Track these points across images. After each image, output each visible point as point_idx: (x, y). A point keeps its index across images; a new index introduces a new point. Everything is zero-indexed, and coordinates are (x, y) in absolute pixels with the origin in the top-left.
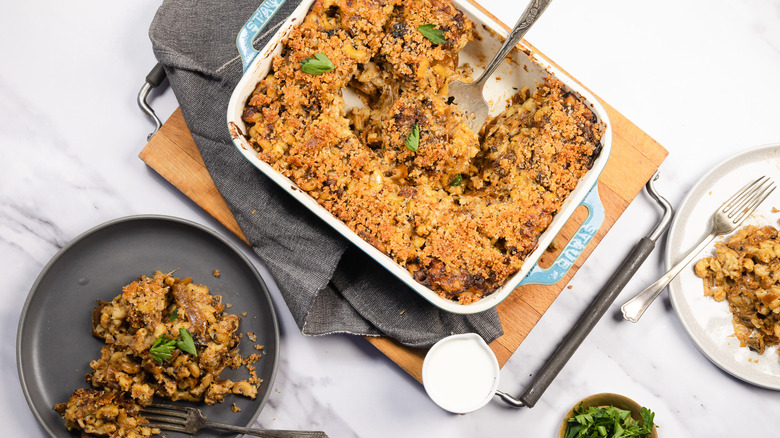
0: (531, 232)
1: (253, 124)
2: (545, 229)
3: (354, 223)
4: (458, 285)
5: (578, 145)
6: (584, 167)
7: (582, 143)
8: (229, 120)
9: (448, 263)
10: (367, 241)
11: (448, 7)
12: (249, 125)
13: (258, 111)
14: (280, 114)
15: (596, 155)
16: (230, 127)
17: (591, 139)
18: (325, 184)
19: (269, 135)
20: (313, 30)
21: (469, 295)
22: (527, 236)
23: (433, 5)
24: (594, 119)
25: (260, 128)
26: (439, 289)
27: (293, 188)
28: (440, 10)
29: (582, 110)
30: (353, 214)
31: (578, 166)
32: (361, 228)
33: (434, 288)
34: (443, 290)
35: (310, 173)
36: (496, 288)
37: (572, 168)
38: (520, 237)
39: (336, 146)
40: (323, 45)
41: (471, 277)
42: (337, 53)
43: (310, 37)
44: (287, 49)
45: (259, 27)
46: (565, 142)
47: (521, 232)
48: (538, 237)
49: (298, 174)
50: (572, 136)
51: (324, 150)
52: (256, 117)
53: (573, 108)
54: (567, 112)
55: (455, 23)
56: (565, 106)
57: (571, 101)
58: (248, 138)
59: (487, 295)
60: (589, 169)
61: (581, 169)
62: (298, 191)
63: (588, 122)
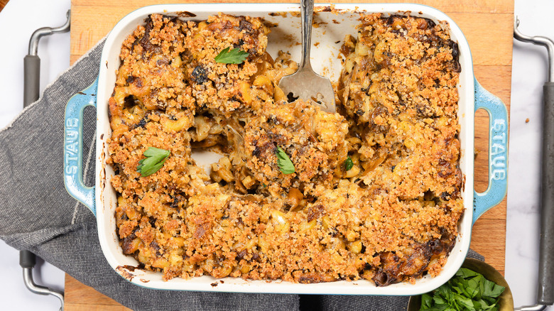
0: (450, 168)
1: (137, 252)
2: (459, 156)
3: (289, 274)
4: (418, 262)
5: (433, 58)
6: (453, 74)
7: (436, 53)
8: (114, 266)
9: (397, 249)
10: (312, 282)
11: (228, 22)
12: (135, 254)
13: (133, 239)
14: (153, 226)
15: (456, 56)
16: (120, 273)
17: (441, 43)
18: (238, 259)
19: (158, 253)
20: (125, 133)
21: (434, 263)
22: (449, 175)
23: (213, 31)
24: (431, 24)
25: (146, 254)
26: (404, 278)
27: (214, 285)
28: (222, 30)
29: (414, 23)
30: (282, 267)
31: (447, 76)
32: (298, 275)
33: (399, 280)
34: (409, 276)
35: (219, 259)
36: (454, 240)
37: (443, 82)
38: (442, 180)
39: (223, 218)
40: (144, 139)
41: (426, 246)
42: (162, 138)
43: (127, 141)
44: (117, 168)
45: (77, 165)
46: (420, 63)
47: (441, 175)
48: (457, 166)
49: (208, 266)
50: (422, 54)
51: (215, 231)
52: (135, 244)
53: (405, 29)
54: (402, 35)
55: (244, 31)
56: (398, 31)
57: (398, 23)
58: (141, 266)
59: (450, 251)
60: (459, 71)
61: (451, 77)
62: (220, 284)
63: (428, 32)
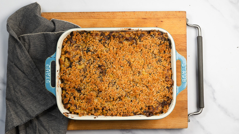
0: (169, 79)
1: (70, 108)
2: (172, 75)
3: (119, 114)
4: (160, 108)
5: (163, 44)
6: (169, 49)
7: (164, 42)
8: (62, 113)
9: (153, 105)
10: (126, 116)
11: (97, 33)
12: (68, 109)
13: (68, 104)
14: (75, 99)
15: (170, 44)
16: (64, 115)
17: (165, 40)
18: (103, 109)
19: (77, 108)
20: (65, 70)
21: (165, 108)
22: (168, 81)
23: (92, 36)
24: (162, 33)
25: (73, 108)
27: (95, 118)
28: (95, 36)
29: (157, 34)
30: (116, 112)
31: (167, 50)
32: (122, 114)
33: (154, 114)
34: (157, 113)
35: (96, 110)
36: (171, 101)
37: (166, 52)
38: (167, 83)
39: (97, 97)
40: (71, 72)
41: (162, 104)
42: (77, 71)
43: (66, 72)
44: (62, 81)
45: (49, 80)
46: (159, 46)
47: (166, 81)
48: (171, 78)
49: (93, 112)
50: (159, 43)
51: (95, 101)
52: (69, 105)
53: (154, 34)
54: (153, 37)
55: (102, 36)
56: (152, 36)
57: (152, 33)
58: (71, 113)
59: (170, 105)
60: (171, 48)
61: (169, 50)
62: (97, 118)
63: (161, 36)
